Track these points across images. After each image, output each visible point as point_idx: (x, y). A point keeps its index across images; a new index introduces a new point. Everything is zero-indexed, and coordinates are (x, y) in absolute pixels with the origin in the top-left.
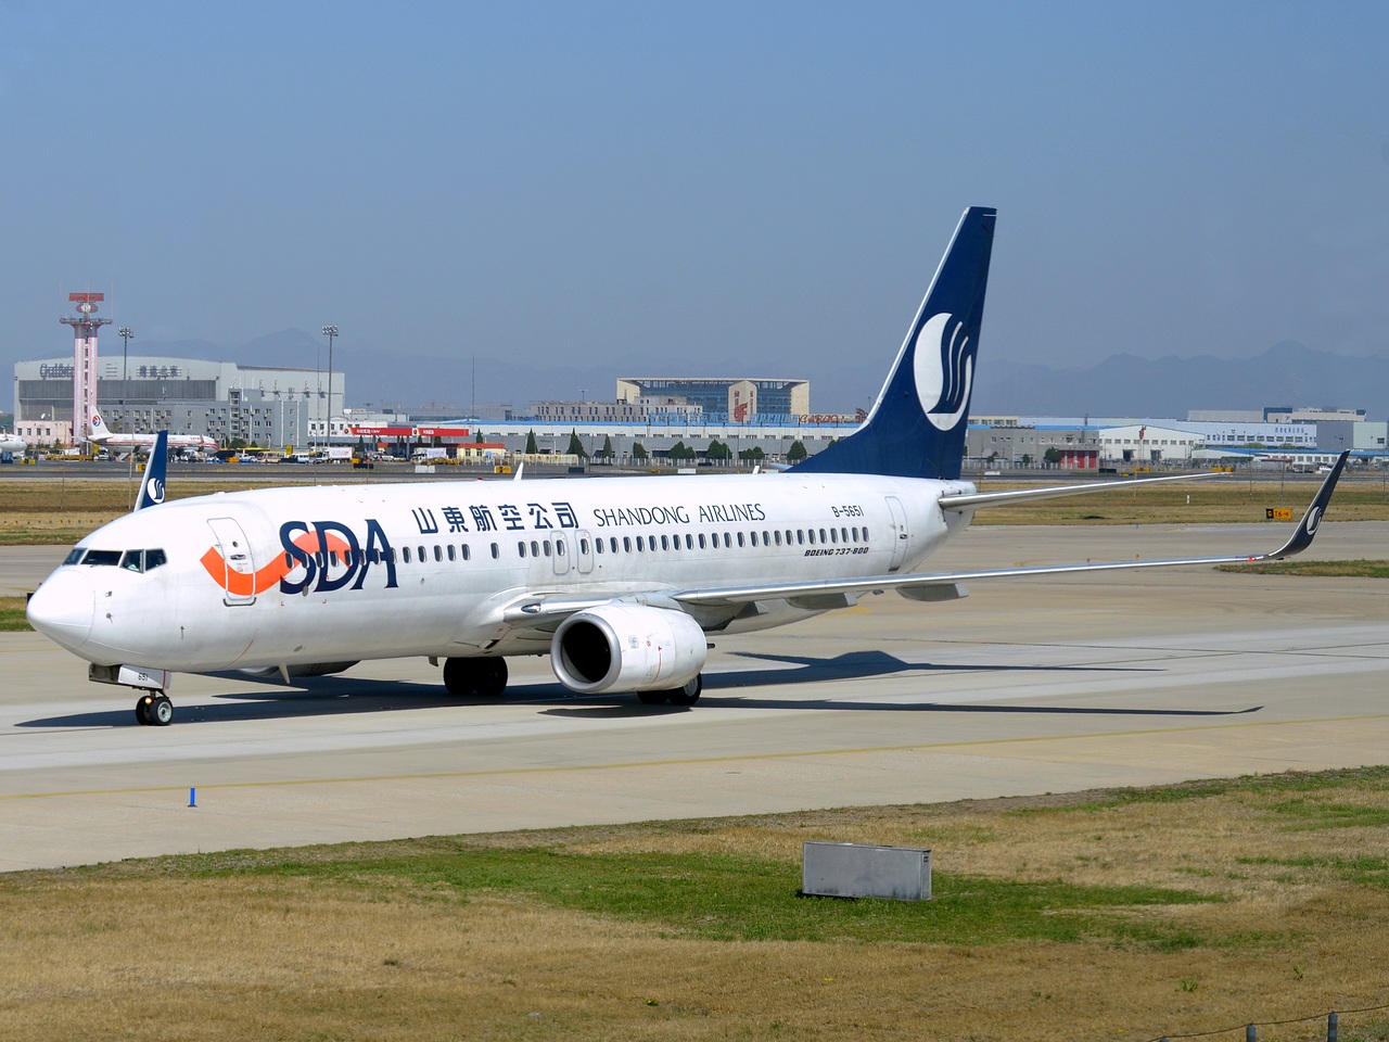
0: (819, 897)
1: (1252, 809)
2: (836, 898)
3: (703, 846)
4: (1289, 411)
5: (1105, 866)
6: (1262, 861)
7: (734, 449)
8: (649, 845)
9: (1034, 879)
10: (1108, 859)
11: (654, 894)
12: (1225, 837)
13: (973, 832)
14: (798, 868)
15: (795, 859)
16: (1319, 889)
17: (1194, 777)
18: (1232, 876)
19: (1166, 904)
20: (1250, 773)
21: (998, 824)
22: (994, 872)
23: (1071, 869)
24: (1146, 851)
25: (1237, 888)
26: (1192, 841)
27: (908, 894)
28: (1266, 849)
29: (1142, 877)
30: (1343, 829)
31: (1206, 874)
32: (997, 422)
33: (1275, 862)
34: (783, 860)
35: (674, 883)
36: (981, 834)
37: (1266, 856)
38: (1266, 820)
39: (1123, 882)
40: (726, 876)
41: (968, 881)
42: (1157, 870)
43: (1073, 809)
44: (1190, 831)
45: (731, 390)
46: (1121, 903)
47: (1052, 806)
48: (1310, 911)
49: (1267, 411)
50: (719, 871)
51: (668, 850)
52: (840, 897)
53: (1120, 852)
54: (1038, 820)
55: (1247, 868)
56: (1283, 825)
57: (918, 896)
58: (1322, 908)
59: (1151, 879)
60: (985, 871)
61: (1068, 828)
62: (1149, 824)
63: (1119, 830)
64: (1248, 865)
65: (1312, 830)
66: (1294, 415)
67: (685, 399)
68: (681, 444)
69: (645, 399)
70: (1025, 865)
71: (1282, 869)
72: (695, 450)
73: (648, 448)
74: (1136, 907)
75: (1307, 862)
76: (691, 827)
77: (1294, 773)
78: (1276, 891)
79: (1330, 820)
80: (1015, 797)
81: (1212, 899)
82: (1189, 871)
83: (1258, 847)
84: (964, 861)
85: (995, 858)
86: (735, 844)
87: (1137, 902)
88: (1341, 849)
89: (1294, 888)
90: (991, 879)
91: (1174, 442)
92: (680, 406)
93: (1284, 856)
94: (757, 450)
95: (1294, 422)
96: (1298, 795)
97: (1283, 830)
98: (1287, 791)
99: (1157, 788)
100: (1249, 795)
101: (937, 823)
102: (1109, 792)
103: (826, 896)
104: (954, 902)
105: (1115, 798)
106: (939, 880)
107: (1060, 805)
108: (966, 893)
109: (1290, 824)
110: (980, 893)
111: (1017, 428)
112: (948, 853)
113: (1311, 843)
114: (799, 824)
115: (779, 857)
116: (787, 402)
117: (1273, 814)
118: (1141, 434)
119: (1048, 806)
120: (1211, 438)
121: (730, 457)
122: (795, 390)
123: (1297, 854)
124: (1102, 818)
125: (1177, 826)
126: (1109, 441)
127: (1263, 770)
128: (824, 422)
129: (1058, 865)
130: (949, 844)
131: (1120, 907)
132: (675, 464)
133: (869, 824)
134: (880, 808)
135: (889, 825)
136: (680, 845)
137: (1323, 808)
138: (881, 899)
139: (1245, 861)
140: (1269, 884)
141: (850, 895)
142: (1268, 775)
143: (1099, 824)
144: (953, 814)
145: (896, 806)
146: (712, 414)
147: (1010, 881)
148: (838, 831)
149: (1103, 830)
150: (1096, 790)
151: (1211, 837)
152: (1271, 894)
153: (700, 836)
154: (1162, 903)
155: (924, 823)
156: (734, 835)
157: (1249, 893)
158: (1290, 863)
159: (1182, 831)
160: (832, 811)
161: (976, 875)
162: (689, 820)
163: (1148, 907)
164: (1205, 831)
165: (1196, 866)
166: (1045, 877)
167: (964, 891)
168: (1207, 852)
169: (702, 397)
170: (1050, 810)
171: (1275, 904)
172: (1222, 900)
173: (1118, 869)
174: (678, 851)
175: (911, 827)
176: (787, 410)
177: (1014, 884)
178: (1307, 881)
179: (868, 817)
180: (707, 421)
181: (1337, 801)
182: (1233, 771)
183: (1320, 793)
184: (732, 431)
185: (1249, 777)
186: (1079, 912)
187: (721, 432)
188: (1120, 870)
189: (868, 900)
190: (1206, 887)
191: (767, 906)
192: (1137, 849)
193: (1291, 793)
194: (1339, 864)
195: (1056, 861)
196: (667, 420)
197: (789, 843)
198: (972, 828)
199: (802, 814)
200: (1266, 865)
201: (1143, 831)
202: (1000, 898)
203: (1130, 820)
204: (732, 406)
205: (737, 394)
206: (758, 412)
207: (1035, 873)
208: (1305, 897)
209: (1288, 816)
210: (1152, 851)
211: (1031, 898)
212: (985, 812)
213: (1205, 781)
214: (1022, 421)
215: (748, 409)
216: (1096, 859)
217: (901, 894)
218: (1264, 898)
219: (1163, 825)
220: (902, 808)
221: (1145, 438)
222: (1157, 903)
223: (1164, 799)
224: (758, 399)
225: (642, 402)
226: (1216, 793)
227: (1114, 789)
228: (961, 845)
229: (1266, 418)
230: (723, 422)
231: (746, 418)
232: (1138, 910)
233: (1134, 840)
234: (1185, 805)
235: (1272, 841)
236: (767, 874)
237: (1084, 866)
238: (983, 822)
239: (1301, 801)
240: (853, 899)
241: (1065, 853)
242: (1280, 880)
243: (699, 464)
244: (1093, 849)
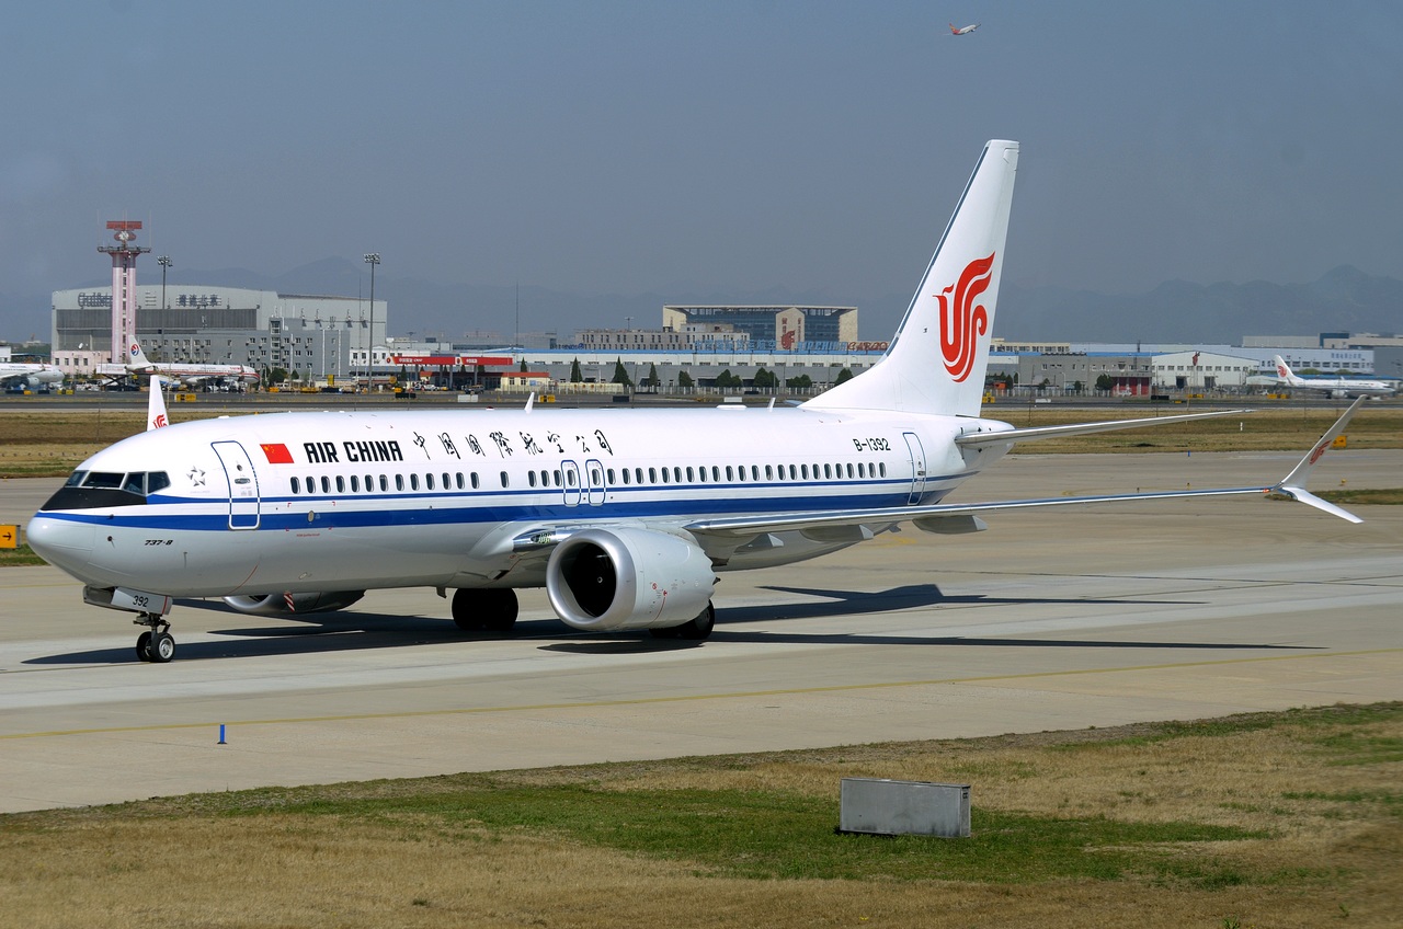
0: (857, 834)
1: (1300, 743)
2: (874, 835)
3: (740, 782)
4: (1345, 336)
5: (1149, 802)
6: (1309, 796)
7: (781, 377)
8: (686, 781)
9: (1076, 815)
10: (1152, 794)
11: (689, 832)
12: (1272, 771)
13: (1015, 767)
14: (837, 804)
15: (833, 796)
16: (1367, 824)
17: (1241, 711)
18: (1278, 812)
19: (1210, 840)
20: (1299, 706)
21: (1040, 759)
22: (1035, 808)
23: (1113, 805)
24: (1191, 785)
25: (1283, 824)
26: (1238, 775)
27: (948, 829)
28: (1314, 783)
29: (1187, 812)
30: (1392, 764)
31: (1252, 810)
32: (1050, 349)
33: (1323, 797)
34: (821, 796)
35: (710, 820)
36: (1022, 769)
37: (1313, 791)
38: (1314, 754)
39: (1167, 818)
40: (762, 813)
41: (1008, 818)
42: (1201, 805)
43: (1117, 744)
44: (1235, 765)
45: (779, 317)
46: (1163, 840)
47: (1095, 740)
48: (1358, 847)
49: (1324, 336)
50: (756, 808)
51: (705, 786)
52: (878, 834)
53: (1163, 788)
54: (1081, 755)
55: (1294, 803)
56: (1331, 759)
57: (957, 833)
58: (1370, 844)
59: (1194, 815)
60: (1026, 808)
61: (1111, 763)
62: (1194, 759)
63: (1163, 765)
64: (1294, 801)
65: (1361, 764)
66: (1350, 341)
67: (732, 326)
68: (727, 371)
69: (692, 327)
70: (1067, 801)
71: (1330, 805)
72: (742, 378)
73: (695, 376)
74: (1179, 843)
75: (1355, 797)
76: (728, 762)
77: (1344, 706)
78: (1322, 827)
79: (1380, 754)
80: (1058, 731)
81: (1257, 835)
82: (1234, 806)
83: (1305, 781)
84: (1005, 797)
85: (1036, 794)
86: (773, 780)
87: (1180, 839)
88: (1390, 784)
89: (1342, 824)
90: (1032, 815)
91: (1228, 368)
92: (726, 333)
93: (1331, 791)
94: (805, 378)
95: (1352, 347)
96: (1347, 729)
97: (1331, 764)
98: (1336, 725)
99: (1203, 721)
100: (1297, 728)
101: (978, 758)
102: (1153, 726)
103: (864, 834)
104: (994, 839)
105: (1159, 732)
106: (979, 817)
107: (1104, 739)
108: (1006, 830)
109: (1338, 758)
110: (1022, 829)
111: (1068, 354)
112: (989, 789)
113: (1361, 777)
114: (838, 759)
115: (817, 793)
116: (836, 329)
117: (1321, 748)
118: (1195, 359)
119: (1091, 740)
120: (1266, 364)
121: (777, 385)
122: (843, 318)
123: (1345, 789)
124: (1147, 753)
125: (1223, 761)
126: (1162, 368)
127: (1311, 703)
128: (872, 349)
129: (1101, 801)
130: (990, 780)
131: (1163, 844)
132: (722, 393)
133: (909, 759)
134: (921, 743)
135: (929, 761)
136: (716, 781)
137: (1372, 742)
138: (919, 836)
139: (1291, 796)
140: (1315, 820)
141: (888, 832)
142: (1317, 708)
143: (1143, 759)
144: (995, 748)
145: (938, 741)
146: (759, 341)
147: (1052, 818)
148: (878, 766)
149: (1147, 765)
150: (1141, 724)
151: (1258, 772)
152: (1318, 830)
153: (738, 772)
154: (1206, 839)
155: (966, 758)
156: (772, 771)
157: (1295, 828)
158: (1338, 798)
159: (1228, 765)
160: (872, 746)
161: (1017, 811)
162: (726, 755)
163: (1192, 843)
164: (1252, 766)
165: (1242, 801)
166: (1087, 813)
167: (1004, 827)
168: (1253, 787)
169: (749, 325)
170: (1093, 744)
171: (1321, 841)
172: (1268, 836)
173: (1162, 804)
174: (715, 787)
175: (951, 762)
176: (836, 337)
177: (1055, 820)
178: (1355, 816)
179: (908, 752)
180: (754, 349)
181: (1388, 734)
182: (1281, 704)
183: (1370, 727)
184: (780, 358)
185: (1298, 710)
186: (1121, 849)
187: (768, 360)
188: (1163, 806)
189: (906, 837)
190: (1251, 823)
191: (804, 843)
192: (1182, 784)
193: (1339, 727)
194: (1388, 799)
195: (1099, 797)
196: (714, 349)
197: (827, 779)
198: (1014, 763)
199: (841, 749)
200: (1314, 801)
201: (1187, 766)
202: (1041, 835)
203: (1175, 754)
204: (779, 333)
205: (784, 321)
206: (806, 339)
207: (1076, 809)
208: (1357, 832)
209: (1337, 750)
210: (1196, 786)
211: (1072, 835)
212: (1027, 747)
213: (1253, 714)
214: (1074, 348)
215: (795, 337)
216: (1139, 795)
217: (940, 831)
218: (1310, 834)
219: (1208, 760)
220: (943, 743)
221: (1199, 364)
222: (1201, 839)
223: (1210, 733)
224: (806, 326)
225: (688, 329)
226: (1263, 726)
227: (1159, 723)
228: (1002, 781)
229: (1322, 344)
230: (770, 350)
231: (793, 346)
232: (1182, 847)
233: (1178, 775)
234: (1231, 738)
235: (1320, 776)
236: (804, 810)
237: (1127, 801)
238: (1024, 757)
239: (1349, 735)
240: (891, 836)
241: (1108, 789)
242: (1327, 815)
243: (746, 393)
244: (1137, 784)
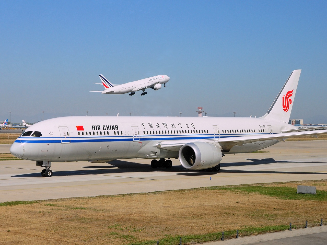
0: (300, 193)
2: (302, 194)
3: (283, 186)
8: (276, 186)
11: (276, 193)
14: (297, 189)
35: (279, 191)
36: (324, 185)
40: (286, 190)
45: (292, 121)
50: (285, 189)
51: (278, 186)
57: (314, 193)
76: (282, 183)
84: (321, 188)
86: (288, 185)
90: (325, 191)
101: (317, 183)
104: (319, 194)
106: (317, 191)
110: (323, 193)
114: (297, 183)
115: (294, 187)
116: (300, 123)
122: (301, 121)
128: (305, 125)
130: (319, 186)
133: (307, 183)
135: (310, 183)
136: (280, 186)
138: (309, 194)
141: (304, 193)
144: (320, 181)
148: (303, 184)
155: (316, 183)
160: (302, 181)
161: (323, 190)
167: (321, 193)
174: (280, 187)
175: (314, 183)
176: (300, 124)
189: (307, 194)
191: (292, 195)
197: (296, 185)
199: (298, 181)
212: (325, 181)
217: (312, 193)
220: (312, 181)
228: (321, 186)
236: (292, 190)
238: (324, 183)
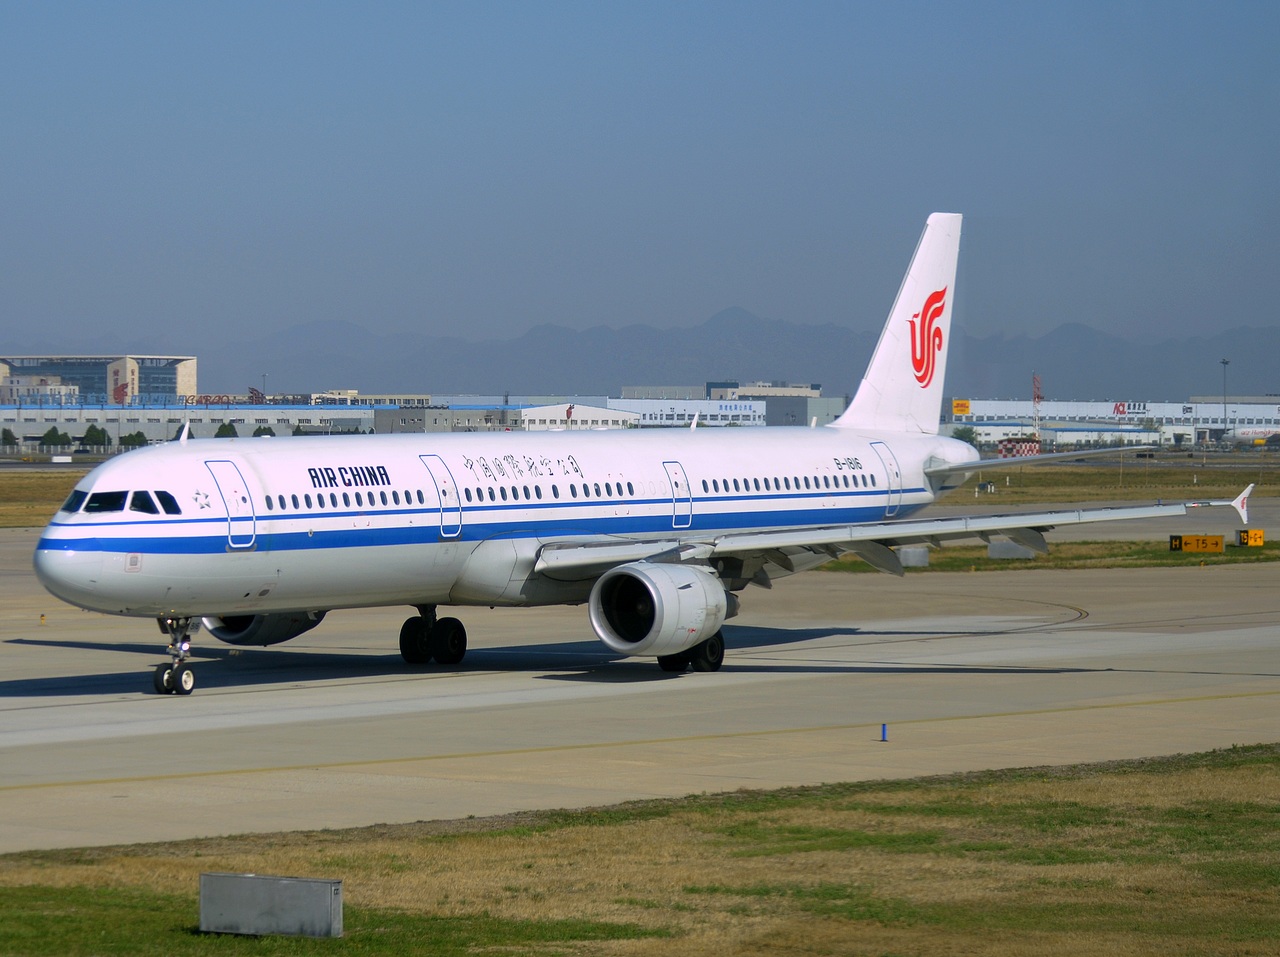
0: (219, 934)
1: (700, 833)
2: (237, 935)
3: (87, 878)
4: (735, 385)
5: (537, 898)
6: (713, 890)
7: (113, 433)
8: (29, 877)
9: (458, 912)
10: (540, 890)
11: (35, 932)
12: (671, 863)
13: (388, 861)
14: (194, 902)
15: (191, 893)
16: (777, 921)
17: (634, 797)
18: (679, 908)
19: (606, 939)
20: (698, 792)
21: (416, 851)
22: (412, 905)
23: (498, 902)
24: (583, 880)
25: (685, 921)
26: (634, 868)
27: (317, 929)
28: (717, 877)
29: (579, 909)
30: (803, 854)
31: (649, 906)
32: (407, 401)
33: (728, 891)
34: (177, 893)
35: (59, 920)
36: (397, 863)
37: (717, 885)
38: (717, 844)
39: (557, 915)
40: (114, 912)
41: (384, 916)
42: (594, 901)
43: (500, 835)
44: (631, 857)
45: (110, 368)
46: (554, 939)
47: (475, 830)
48: (767, 946)
49: (710, 386)
50: (106, 907)
51: (50, 883)
52: (241, 935)
53: (552, 882)
54: (461, 847)
55: (696, 899)
56: (735, 850)
57: (328, 933)
58: (780, 942)
59: (589, 911)
60: (402, 905)
61: (494, 855)
62: (584, 851)
63: (551, 857)
64: (697, 896)
65: (768, 855)
66: (741, 391)
67: (59, 378)
68: (54, 429)
69: (15, 379)
70: (446, 897)
71: (737, 900)
72: (70, 435)
73: (18, 432)
74: (571, 943)
75: (763, 892)
76: (75, 857)
77: (747, 792)
78: (729, 923)
79: (788, 844)
80: (433, 821)
81: (659, 933)
82: (631, 902)
83: (708, 874)
84: (378, 893)
85: (413, 890)
86: (122, 875)
87: (573, 938)
88: (800, 877)
89: (751, 920)
90: (409, 913)
91: (605, 422)
92: (55, 387)
93: (737, 884)
94: (140, 435)
95: (742, 398)
96: (751, 816)
97: (735, 855)
98: (738, 812)
99: (594, 809)
100: (697, 816)
101: (347, 851)
102: (539, 815)
103: (226, 934)
104: (368, 940)
105: (546, 822)
106: (351, 914)
107: (485, 830)
108: (382, 929)
109: (743, 848)
110: (399, 928)
111: (429, 408)
112: (360, 884)
113: (768, 869)
114: (193, 853)
115: (173, 890)
116: (173, 381)
117: (724, 838)
118: (569, 413)
119: (470, 830)
120: (648, 417)
121: (110, 442)
122: (180, 367)
123: (752, 882)
124: (533, 844)
125: (617, 852)
126: (532, 421)
127: (711, 788)
128: (212, 403)
129: (484, 897)
130: (362, 874)
131: (554, 943)
132: (49, 451)
133: (272, 853)
134: (284, 835)
135: (292, 854)
136: (62, 877)
137: (780, 830)
138: (287, 935)
139: (693, 891)
140: (721, 917)
141: (252, 932)
142: (717, 795)
143: (528, 851)
144: (366, 840)
145: (302, 832)
146: (89, 395)
147: (430, 916)
148: (237, 860)
149: (533, 857)
150: (525, 813)
151: (656, 864)
152: (724, 927)
153: (85, 867)
154: (602, 938)
155: (334, 851)
156: (123, 866)
157: (699, 926)
158: (743, 892)
159: (623, 858)
160: (231, 838)
161: (392, 909)
162: (71, 849)
163: (586, 943)
164: (648, 857)
165: (639, 897)
166: (469, 910)
167: (378, 927)
168: (651, 880)
169: (78, 376)
170: (473, 835)
171: (728, 939)
172: (669, 935)
173: (552, 901)
174: (61, 884)
175: (318, 855)
176: (173, 390)
177: (435, 919)
178: (764, 912)
179: (270, 845)
180: (83, 402)
181: (796, 823)
182: (677, 790)
183: (776, 814)
184: (111, 414)
185: (695, 797)
186: (508, 949)
187: (99, 415)
188: (553, 902)
189: (273, 936)
190: (649, 920)
191: (160, 944)
192: (573, 878)
193: (743, 814)
194: (799, 892)
195: (481, 893)
196: (40, 402)
197: (183, 875)
198: (387, 856)
199: (197, 842)
200: (718, 895)
201: (578, 858)
202: (420, 934)
203: (563, 845)
204: (110, 386)
205: (116, 373)
206: (140, 392)
207: (458, 905)
208: (760, 931)
209: (741, 840)
210: (588, 881)
211: (455, 935)
212: (400, 839)
213: (647, 802)
214: (433, 401)
215: (129, 390)
216: (526, 890)
217: (309, 930)
218: (715, 932)
219: (600, 851)
220: (308, 834)
221: (573, 417)
222: (595, 938)
223: (602, 822)
224: (140, 378)
225: (12, 382)
226: (660, 814)
227: (544, 812)
228: (375, 875)
229: (709, 394)
230: (101, 403)
231: (128, 399)
232: (575, 947)
233: (568, 868)
234: (624, 828)
235: (723, 868)
236: (158, 909)
237: (513, 897)
238: (398, 849)
239: (753, 823)
240: (255, 936)
241: (492, 884)
242: (734, 911)
243: (76, 452)
244: (523, 879)
